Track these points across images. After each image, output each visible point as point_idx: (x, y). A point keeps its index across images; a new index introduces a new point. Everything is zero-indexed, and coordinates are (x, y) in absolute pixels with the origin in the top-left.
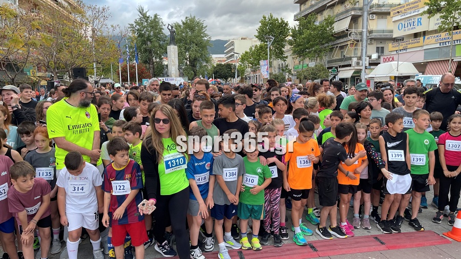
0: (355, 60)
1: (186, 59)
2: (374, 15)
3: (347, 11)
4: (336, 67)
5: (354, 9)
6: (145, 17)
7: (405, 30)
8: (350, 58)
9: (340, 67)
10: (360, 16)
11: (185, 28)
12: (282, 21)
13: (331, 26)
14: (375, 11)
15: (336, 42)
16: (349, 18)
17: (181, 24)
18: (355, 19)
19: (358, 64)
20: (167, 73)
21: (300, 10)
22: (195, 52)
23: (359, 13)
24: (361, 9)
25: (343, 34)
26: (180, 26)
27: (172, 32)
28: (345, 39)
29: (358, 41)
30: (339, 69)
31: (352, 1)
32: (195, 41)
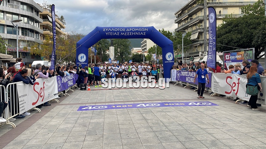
0: (200, 53)
1: (118, 53)
3: (197, 30)
4: (193, 56)
5: (200, 29)
8: (198, 52)
9: (195, 56)
10: (203, 32)
12: (169, 32)
13: (190, 37)
15: (193, 44)
16: (198, 33)
18: (200, 34)
19: (202, 55)
21: (178, 27)
24: (203, 29)
25: (194, 41)
27: (112, 40)
28: (196, 43)
29: (203, 44)
30: (194, 58)
31: (199, 25)
32: (123, 44)
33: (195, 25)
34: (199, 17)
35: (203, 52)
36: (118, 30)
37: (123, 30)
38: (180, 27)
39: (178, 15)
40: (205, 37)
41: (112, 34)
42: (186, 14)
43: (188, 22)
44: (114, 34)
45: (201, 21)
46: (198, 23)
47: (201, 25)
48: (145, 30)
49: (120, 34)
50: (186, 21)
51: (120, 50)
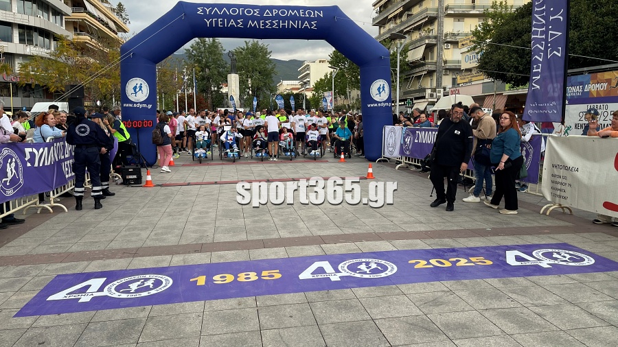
0: (429, 92)
1: (249, 88)
2: (449, 45)
3: (422, 39)
4: (411, 99)
5: (428, 37)
7: (470, 63)
8: (424, 90)
9: (416, 99)
10: (435, 45)
13: (406, 55)
14: (448, 40)
15: (412, 72)
16: (424, 47)
18: (430, 48)
19: (432, 96)
20: (227, 104)
21: (380, 33)
22: (257, 81)
23: (434, 41)
24: (435, 37)
25: (415, 65)
26: (241, 52)
27: (233, 60)
28: (420, 69)
29: (434, 71)
30: (415, 102)
31: (426, 29)
32: (258, 68)
33: (418, 28)
34: (427, 10)
35: (434, 90)
36: (239, 11)
37: (255, 12)
38: (384, 34)
39: (380, 8)
40: (439, 56)
41: (223, 24)
42: (397, 5)
43: (402, 24)
44: (227, 25)
45: (431, 20)
46: (426, 24)
47: (431, 28)
48: (314, 15)
49: (245, 24)
50: (398, 21)
51: (252, 83)
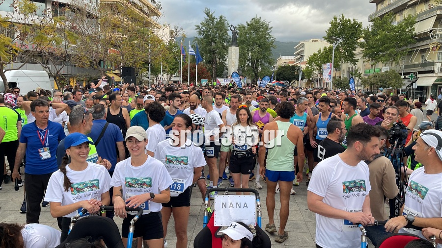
0: (438, 66)
1: (248, 60)
4: (414, 73)
5: (440, 8)
6: (211, 19)
8: (433, 64)
9: (420, 73)
11: (249, 29)
12: (355, 22)
13: (411, 27)
15: (416, 45)
16: (434, 19)
17: (246, 25)
21: (377, 10)
22: (257, 54)
25: (425, 37)
26: (244, 27)
27: (235, 33)
28: (427, 42)
30: (418, 76)
32: (258, 42)
51: (252, 56)
